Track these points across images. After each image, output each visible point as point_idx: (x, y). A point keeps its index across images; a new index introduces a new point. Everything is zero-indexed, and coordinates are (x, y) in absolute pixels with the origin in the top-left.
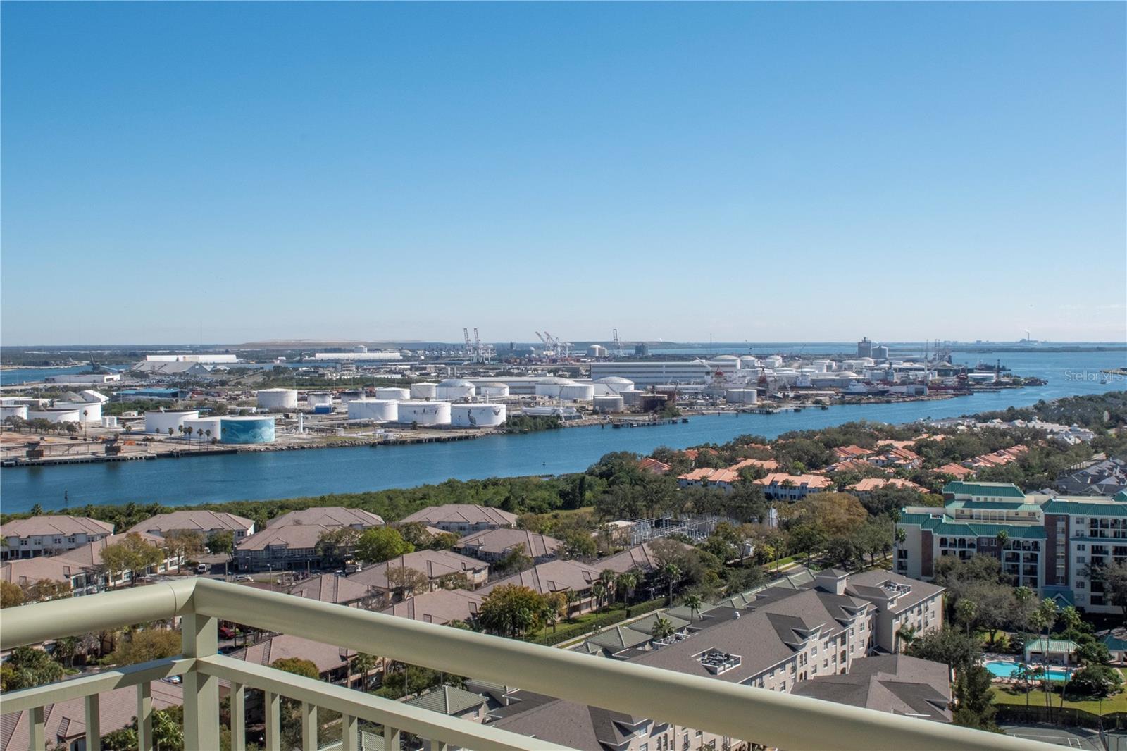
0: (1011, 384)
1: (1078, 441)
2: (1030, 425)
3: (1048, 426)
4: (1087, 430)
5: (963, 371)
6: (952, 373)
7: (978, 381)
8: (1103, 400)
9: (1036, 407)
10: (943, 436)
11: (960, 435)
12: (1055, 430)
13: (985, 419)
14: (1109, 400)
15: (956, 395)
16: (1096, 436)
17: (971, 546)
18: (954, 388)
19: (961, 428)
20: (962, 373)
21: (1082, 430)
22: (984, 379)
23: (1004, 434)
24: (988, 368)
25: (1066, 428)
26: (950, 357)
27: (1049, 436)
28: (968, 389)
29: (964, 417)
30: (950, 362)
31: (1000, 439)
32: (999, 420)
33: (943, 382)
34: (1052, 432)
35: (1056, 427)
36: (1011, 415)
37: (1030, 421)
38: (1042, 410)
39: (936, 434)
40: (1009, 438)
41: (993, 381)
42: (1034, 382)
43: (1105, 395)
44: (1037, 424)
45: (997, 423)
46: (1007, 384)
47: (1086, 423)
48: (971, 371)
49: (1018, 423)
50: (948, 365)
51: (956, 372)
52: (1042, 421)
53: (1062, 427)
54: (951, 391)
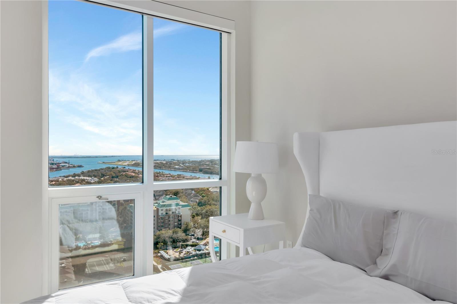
0: (72, 167)
1: (94, 181)
2: (80, 178)
3: (85, 178)
4: (96, 178)
5: (58, 163)
6: (54, 164)
7: (63, 166)
8: (99, 170)
9: (81, 173)
10: (55, 182)
11: (60, 182)
12: (87, 179)
13: (67, 177)
14: (101, 170)
15: (56, 171)
16: (98, 180)
17: (69, 212)
18: (56, 169)
19: (60, 180)
20: (58, 164)
21: (95, 178)
22: (64, 166)
23: (73, 181)
24: (66, 163)
25: (90, 178)
26: (53, 160)
27: (86, 181)
28: (60, 169)
29: (60, 177)
30: (53, 161)
31: (72, 182)
32: (71, 177)
33: (52, 167)
34: (86, 179)
35: (88, 178)
36: (74, 175)
37: (80, 177)
38: (83, 173)
39: (52, 182)
40: (74, 182)
41: (67, 166)
42: (80, 166)
43: (100, 169)
44: (82, 178)
45: (70, 178)
46: (71, 167)
47: (95, 176)
48: (61, 163)
49: (77, 177)
50: (53, 162)
51: (56, 164)
52: (83, 177)
53: (89, 178)
54: (55, 169)
